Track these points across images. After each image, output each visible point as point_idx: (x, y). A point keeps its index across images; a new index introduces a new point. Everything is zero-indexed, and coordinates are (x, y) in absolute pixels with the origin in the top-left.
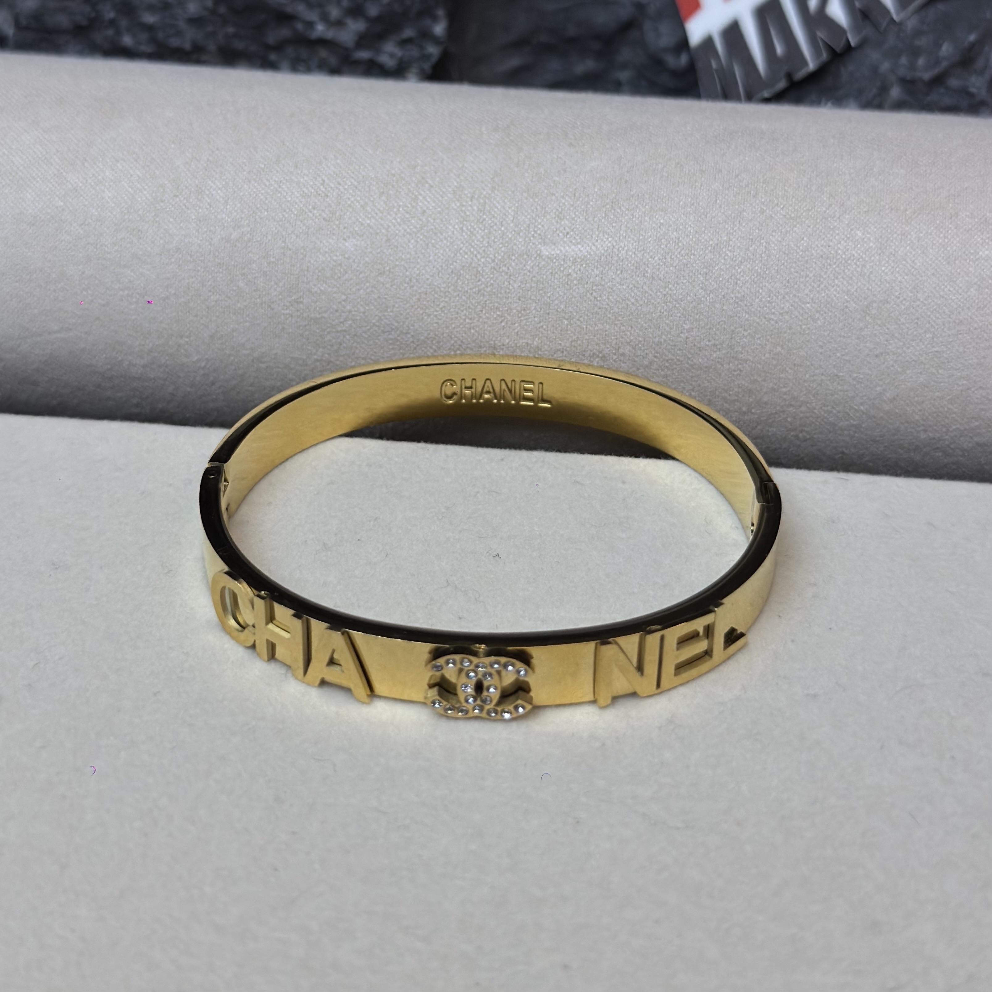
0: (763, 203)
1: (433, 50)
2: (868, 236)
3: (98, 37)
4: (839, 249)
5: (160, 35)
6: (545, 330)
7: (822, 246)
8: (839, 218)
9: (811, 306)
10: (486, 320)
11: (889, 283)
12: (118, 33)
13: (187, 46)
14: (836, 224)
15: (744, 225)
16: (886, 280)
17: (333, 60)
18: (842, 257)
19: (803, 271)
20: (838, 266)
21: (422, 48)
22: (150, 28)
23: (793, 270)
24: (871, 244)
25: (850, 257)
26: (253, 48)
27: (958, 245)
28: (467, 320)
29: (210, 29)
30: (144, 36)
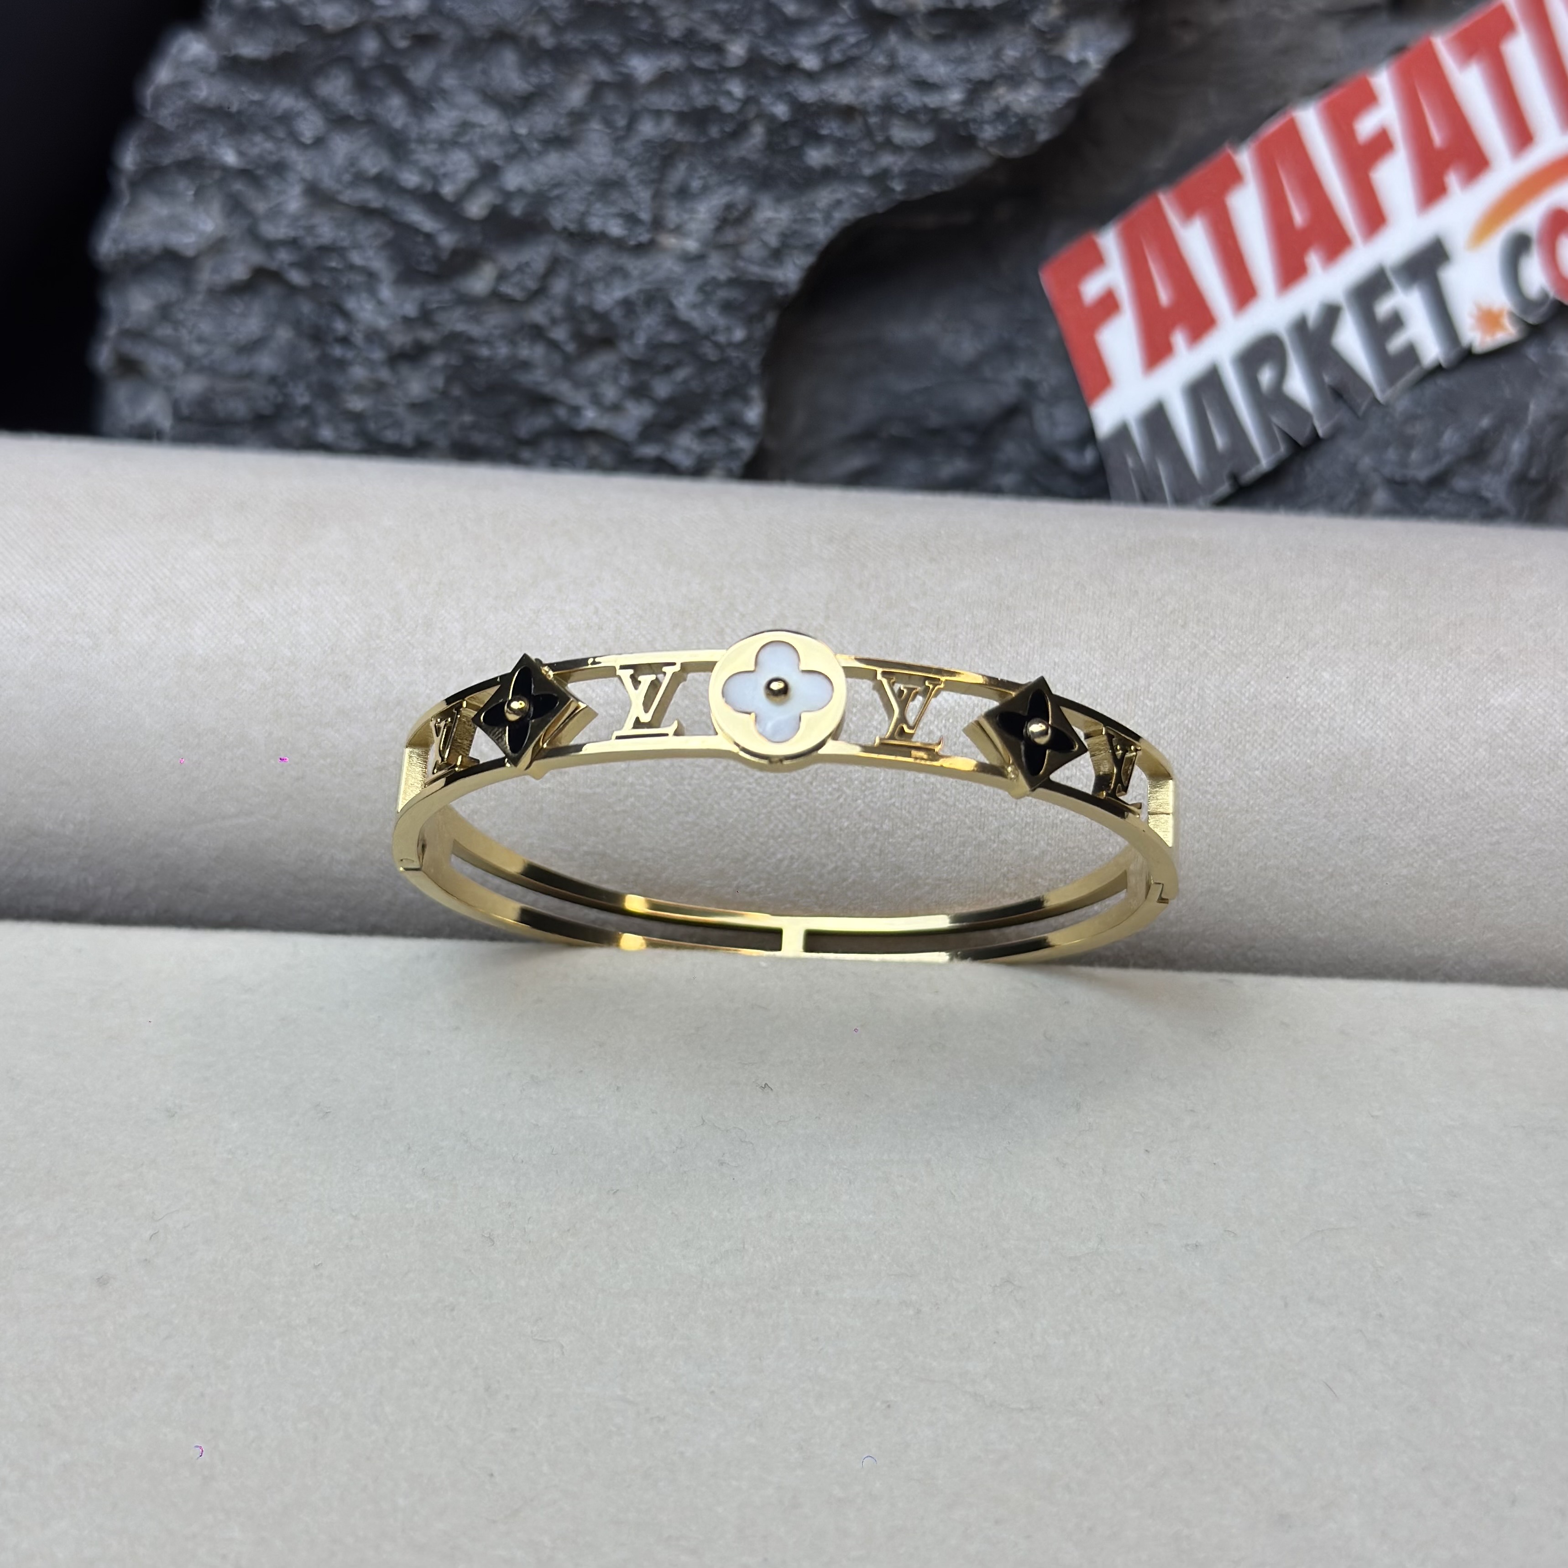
0: (1195, 635)
1: (745, 444)
2: (1338, 678)
3: (286, 429)
4: (1298, 696)
5: (372, 426)
6: (897, 808)
7: (1276, 691)
8: (1298, 654)
9: (1262, 772)
10: (817, 796)
11: (1367, 741)
12: (315, 423)
13: (408, 440)
14: (1293, 663)
15: (1168, 664)
16: (1362, 738)
17: (608, 458)
18: (1302, 706)
19: (1250, 726)
20: (1297, 719)
21: (729, 440)
22: (357, 417)
23: (1235, 725)
24: (1342, 689)
25: (1314, 707)
26: (498, 442)
27: (1461, 689)
28: (792, 796)
29: (440, 417)
30: (348, 428)
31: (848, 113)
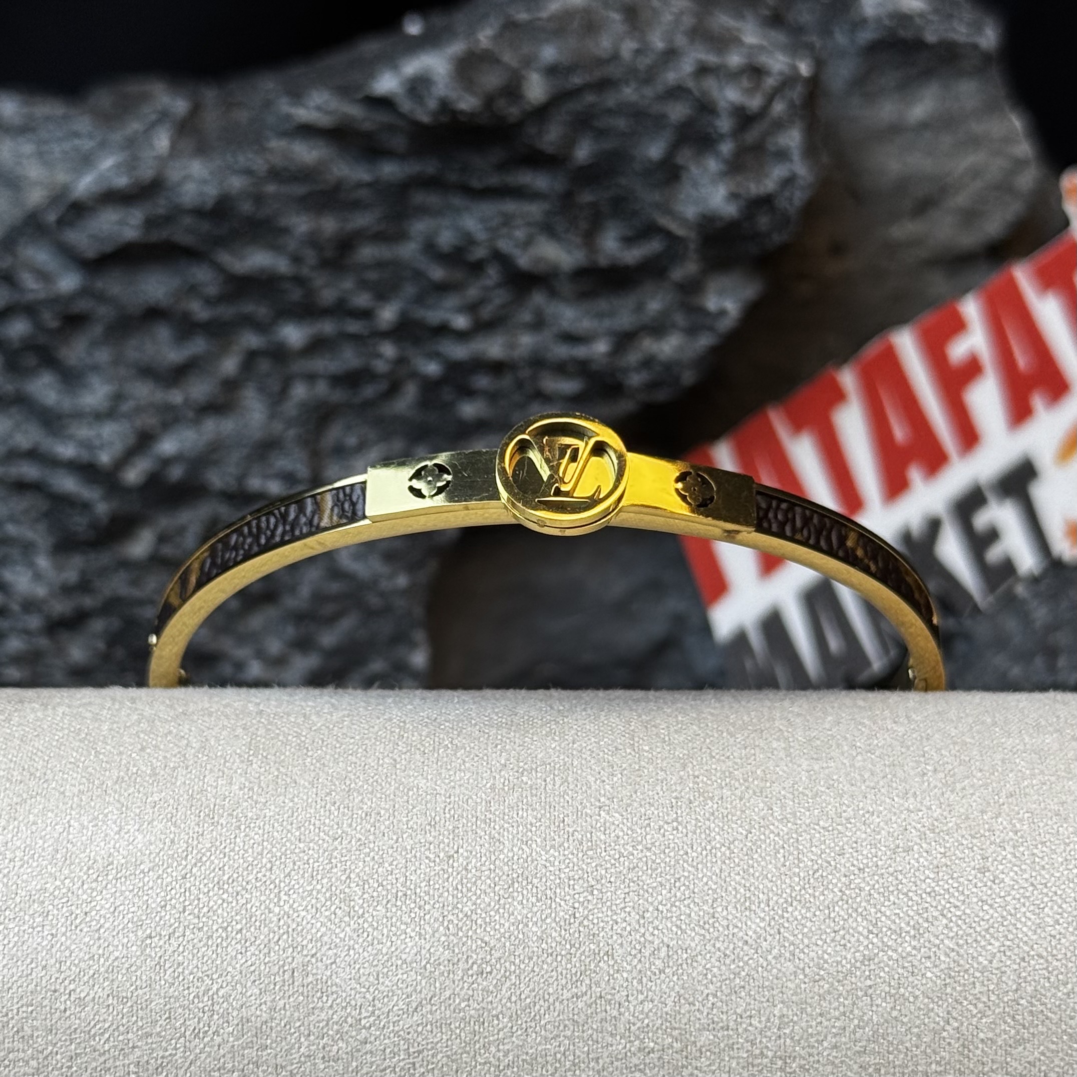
31: (497, 368)
